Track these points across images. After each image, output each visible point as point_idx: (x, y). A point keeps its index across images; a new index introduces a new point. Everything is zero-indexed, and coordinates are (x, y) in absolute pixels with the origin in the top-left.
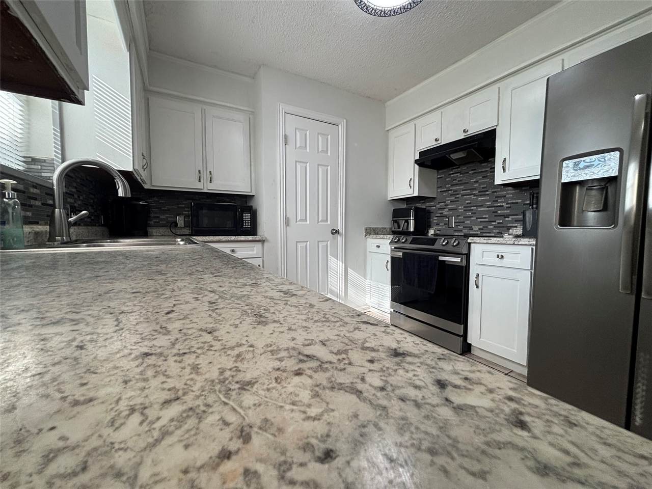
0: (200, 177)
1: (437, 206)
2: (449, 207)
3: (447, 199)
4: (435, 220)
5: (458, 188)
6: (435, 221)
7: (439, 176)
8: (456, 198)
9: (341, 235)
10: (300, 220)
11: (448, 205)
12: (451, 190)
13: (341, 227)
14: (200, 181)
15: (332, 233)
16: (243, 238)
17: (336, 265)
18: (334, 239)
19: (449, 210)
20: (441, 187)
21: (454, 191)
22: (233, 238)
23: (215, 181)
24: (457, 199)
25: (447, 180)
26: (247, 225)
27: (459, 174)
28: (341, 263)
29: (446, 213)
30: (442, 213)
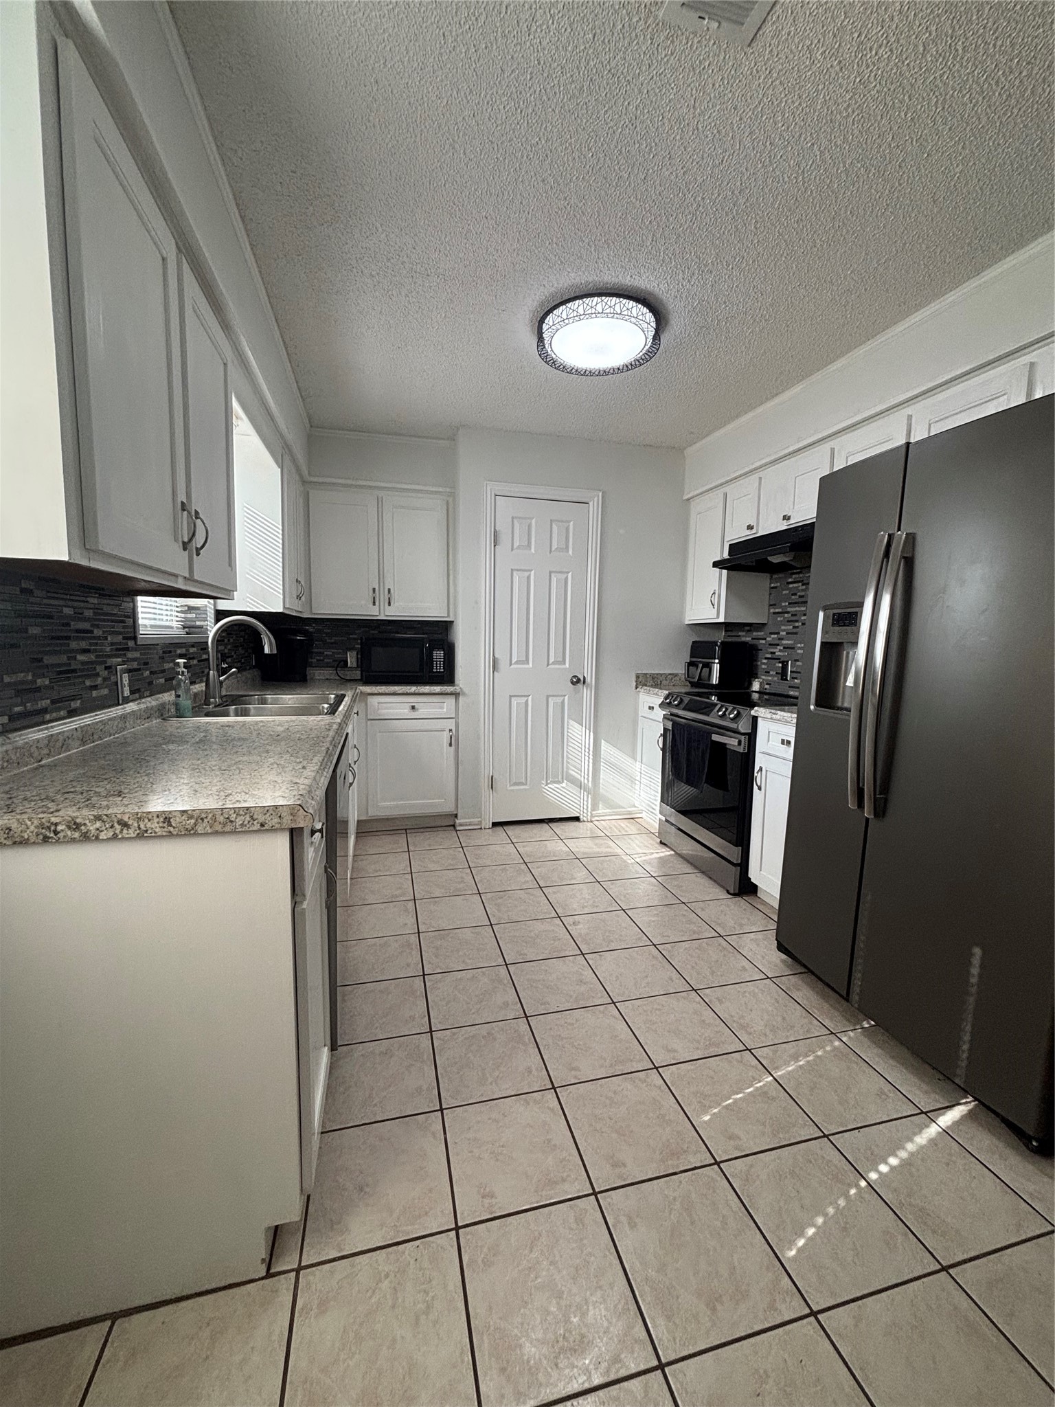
0: (374, 598)
1: (768, 639)
2: (784, 642)
3: (783, 627)
4: (764, 664)
5: (797, 609)
6: (763, 666)
7: (772, 585)
8: (794, 627)
9: (589, 686)
10: (517, 663)
11: (782, 639)
12: (788, 612)
13: (588, 673)
14: (374, 603)
15: (573, 683)
16: (427, 689)
17: (579, 734)
18: (577, 692)
19: (784, 648)
20: (775, 605)
21: (792, 615)
22: (413, 689)
23: (394, 604)
24: (794, 631)
25: (784, 592)
26: (438, 668)
27: (800, 584)
28: (588, 731)
29: (779, 653)
30: (774, 653)
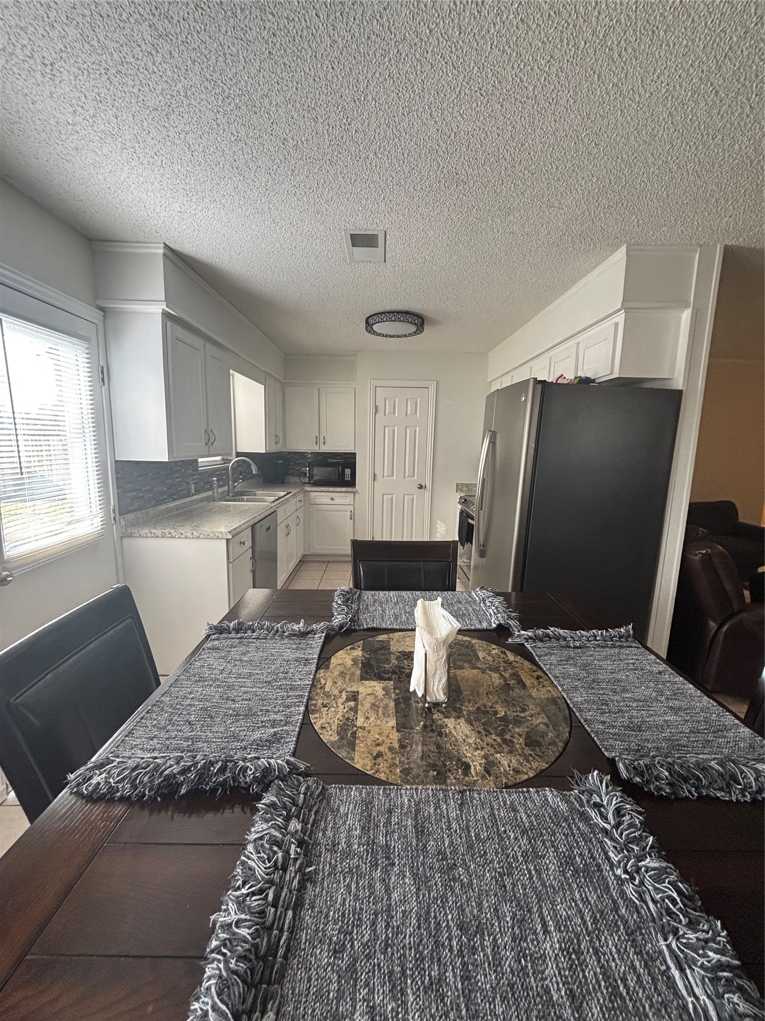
0: (317, 441)
9: (428, 490)
10: (387, 476)
13: (427, 482)
14: (317, 444)
15: (418, 488)
16: (338, 489)
18: (421, 493)
22: (332, 489)
23: (327, 444)
26: (348, 478)
